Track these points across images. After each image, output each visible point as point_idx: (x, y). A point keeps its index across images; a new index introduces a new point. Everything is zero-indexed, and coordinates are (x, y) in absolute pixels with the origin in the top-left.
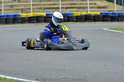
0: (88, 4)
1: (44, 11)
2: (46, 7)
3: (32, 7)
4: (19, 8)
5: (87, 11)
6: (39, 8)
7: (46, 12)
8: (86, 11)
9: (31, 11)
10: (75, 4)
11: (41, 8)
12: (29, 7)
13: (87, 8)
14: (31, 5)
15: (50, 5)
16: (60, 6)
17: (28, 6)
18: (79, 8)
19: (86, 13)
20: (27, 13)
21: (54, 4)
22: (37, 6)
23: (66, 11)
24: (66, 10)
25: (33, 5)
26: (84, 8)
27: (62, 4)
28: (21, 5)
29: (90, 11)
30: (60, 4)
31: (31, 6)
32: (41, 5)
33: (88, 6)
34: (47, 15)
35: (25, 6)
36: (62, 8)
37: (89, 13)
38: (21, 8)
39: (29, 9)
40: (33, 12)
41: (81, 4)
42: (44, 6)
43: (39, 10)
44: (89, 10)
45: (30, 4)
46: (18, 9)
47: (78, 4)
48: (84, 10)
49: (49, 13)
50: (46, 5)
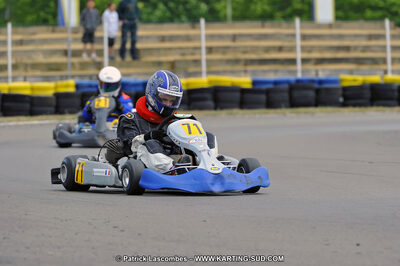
0: (389, 49)
1: (246, 71)
2: (253, 56)
3: (204, 57)
4: (163, 59)
5: (386, 72)
6: (229, 62)
7: (254, 73)
8: (382, 73)
9: (204, 68)
10: (347, 49)
11: (237, 61)
12: (196, 57)
13: (384, 61)
14: (204, 51)
15: (268, 49)
16: (299, 55)
17: (193, 54)
18: (359, 61)
19: (382, 77)
20: (188, 75)
21: (280, 49)
22: (224, 53)
23: (317, 72)
24: (319, 67)
25: (210, 50)
26: (374, 61)
27: (303, 49)
28: (170, 49)
29: (393, 72)
30: (299, 49)
31: (200, 54)
32: (235, 49)
33: (389, 55)
34: (254, 83)
35: (183, 54)
36: (304, 61)
37: (390, 77)
38: (171, 58)
39: (197, 62)
40: (209, 73)
41: (366, 49)
42: (245, 52)
43: (228, 68)
44: (389, 67)
45: (199, 48)
46: (159, 64)
47: (356, 48)
48: (376, 67)
49: (261, 77)
50: (254, 49)
